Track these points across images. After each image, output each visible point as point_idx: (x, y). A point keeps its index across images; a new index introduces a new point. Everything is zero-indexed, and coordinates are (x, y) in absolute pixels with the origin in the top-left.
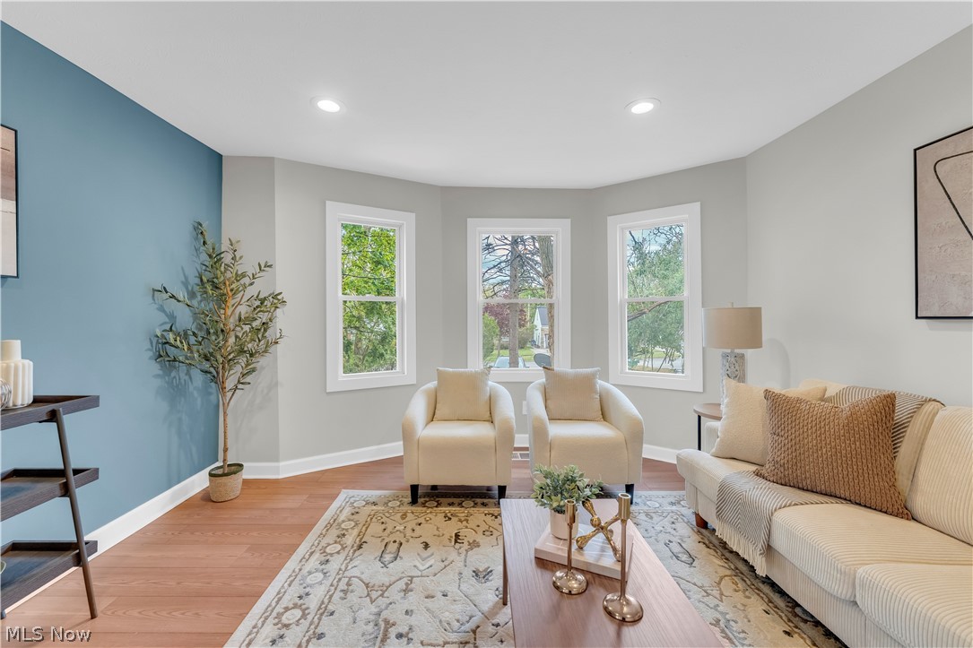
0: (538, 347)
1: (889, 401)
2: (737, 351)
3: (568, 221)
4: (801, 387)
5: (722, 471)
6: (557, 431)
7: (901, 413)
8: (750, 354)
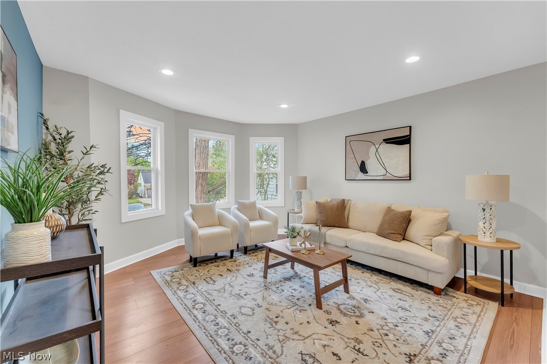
0: (141, 197)
1: (344, 200)
2: (300, 191)
3: (234, 136)
4: (322, 200)
5: (307, 227)
6: (253, 224)
7: (346, 202)
8: (303, 191)
